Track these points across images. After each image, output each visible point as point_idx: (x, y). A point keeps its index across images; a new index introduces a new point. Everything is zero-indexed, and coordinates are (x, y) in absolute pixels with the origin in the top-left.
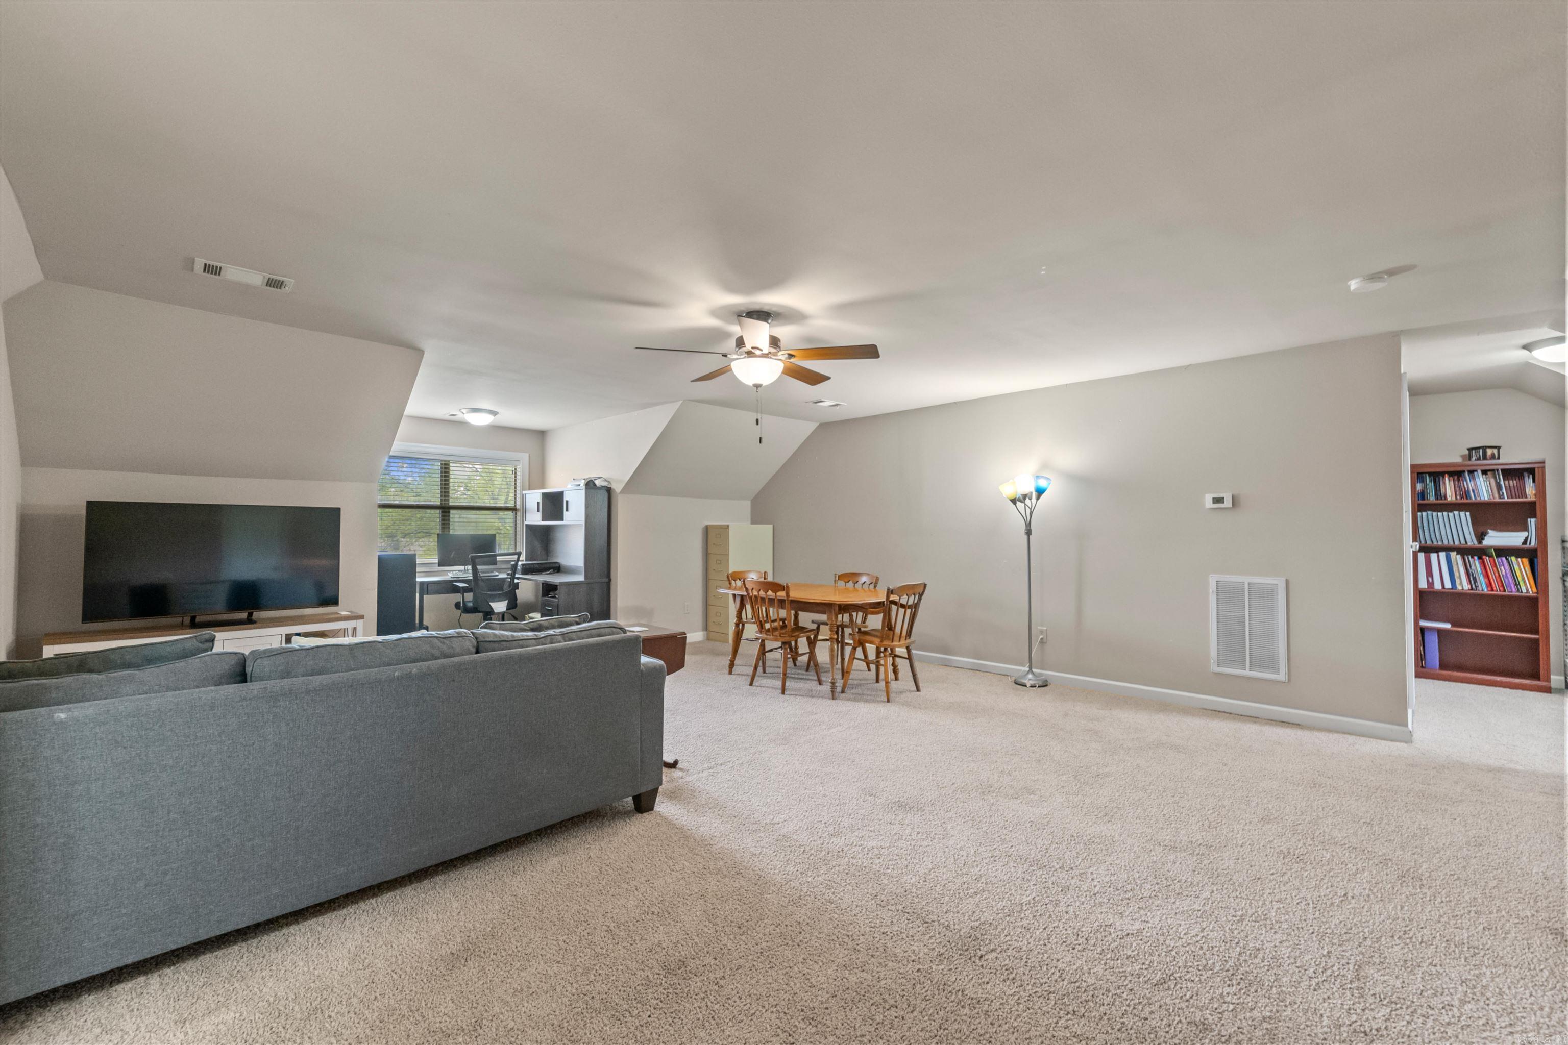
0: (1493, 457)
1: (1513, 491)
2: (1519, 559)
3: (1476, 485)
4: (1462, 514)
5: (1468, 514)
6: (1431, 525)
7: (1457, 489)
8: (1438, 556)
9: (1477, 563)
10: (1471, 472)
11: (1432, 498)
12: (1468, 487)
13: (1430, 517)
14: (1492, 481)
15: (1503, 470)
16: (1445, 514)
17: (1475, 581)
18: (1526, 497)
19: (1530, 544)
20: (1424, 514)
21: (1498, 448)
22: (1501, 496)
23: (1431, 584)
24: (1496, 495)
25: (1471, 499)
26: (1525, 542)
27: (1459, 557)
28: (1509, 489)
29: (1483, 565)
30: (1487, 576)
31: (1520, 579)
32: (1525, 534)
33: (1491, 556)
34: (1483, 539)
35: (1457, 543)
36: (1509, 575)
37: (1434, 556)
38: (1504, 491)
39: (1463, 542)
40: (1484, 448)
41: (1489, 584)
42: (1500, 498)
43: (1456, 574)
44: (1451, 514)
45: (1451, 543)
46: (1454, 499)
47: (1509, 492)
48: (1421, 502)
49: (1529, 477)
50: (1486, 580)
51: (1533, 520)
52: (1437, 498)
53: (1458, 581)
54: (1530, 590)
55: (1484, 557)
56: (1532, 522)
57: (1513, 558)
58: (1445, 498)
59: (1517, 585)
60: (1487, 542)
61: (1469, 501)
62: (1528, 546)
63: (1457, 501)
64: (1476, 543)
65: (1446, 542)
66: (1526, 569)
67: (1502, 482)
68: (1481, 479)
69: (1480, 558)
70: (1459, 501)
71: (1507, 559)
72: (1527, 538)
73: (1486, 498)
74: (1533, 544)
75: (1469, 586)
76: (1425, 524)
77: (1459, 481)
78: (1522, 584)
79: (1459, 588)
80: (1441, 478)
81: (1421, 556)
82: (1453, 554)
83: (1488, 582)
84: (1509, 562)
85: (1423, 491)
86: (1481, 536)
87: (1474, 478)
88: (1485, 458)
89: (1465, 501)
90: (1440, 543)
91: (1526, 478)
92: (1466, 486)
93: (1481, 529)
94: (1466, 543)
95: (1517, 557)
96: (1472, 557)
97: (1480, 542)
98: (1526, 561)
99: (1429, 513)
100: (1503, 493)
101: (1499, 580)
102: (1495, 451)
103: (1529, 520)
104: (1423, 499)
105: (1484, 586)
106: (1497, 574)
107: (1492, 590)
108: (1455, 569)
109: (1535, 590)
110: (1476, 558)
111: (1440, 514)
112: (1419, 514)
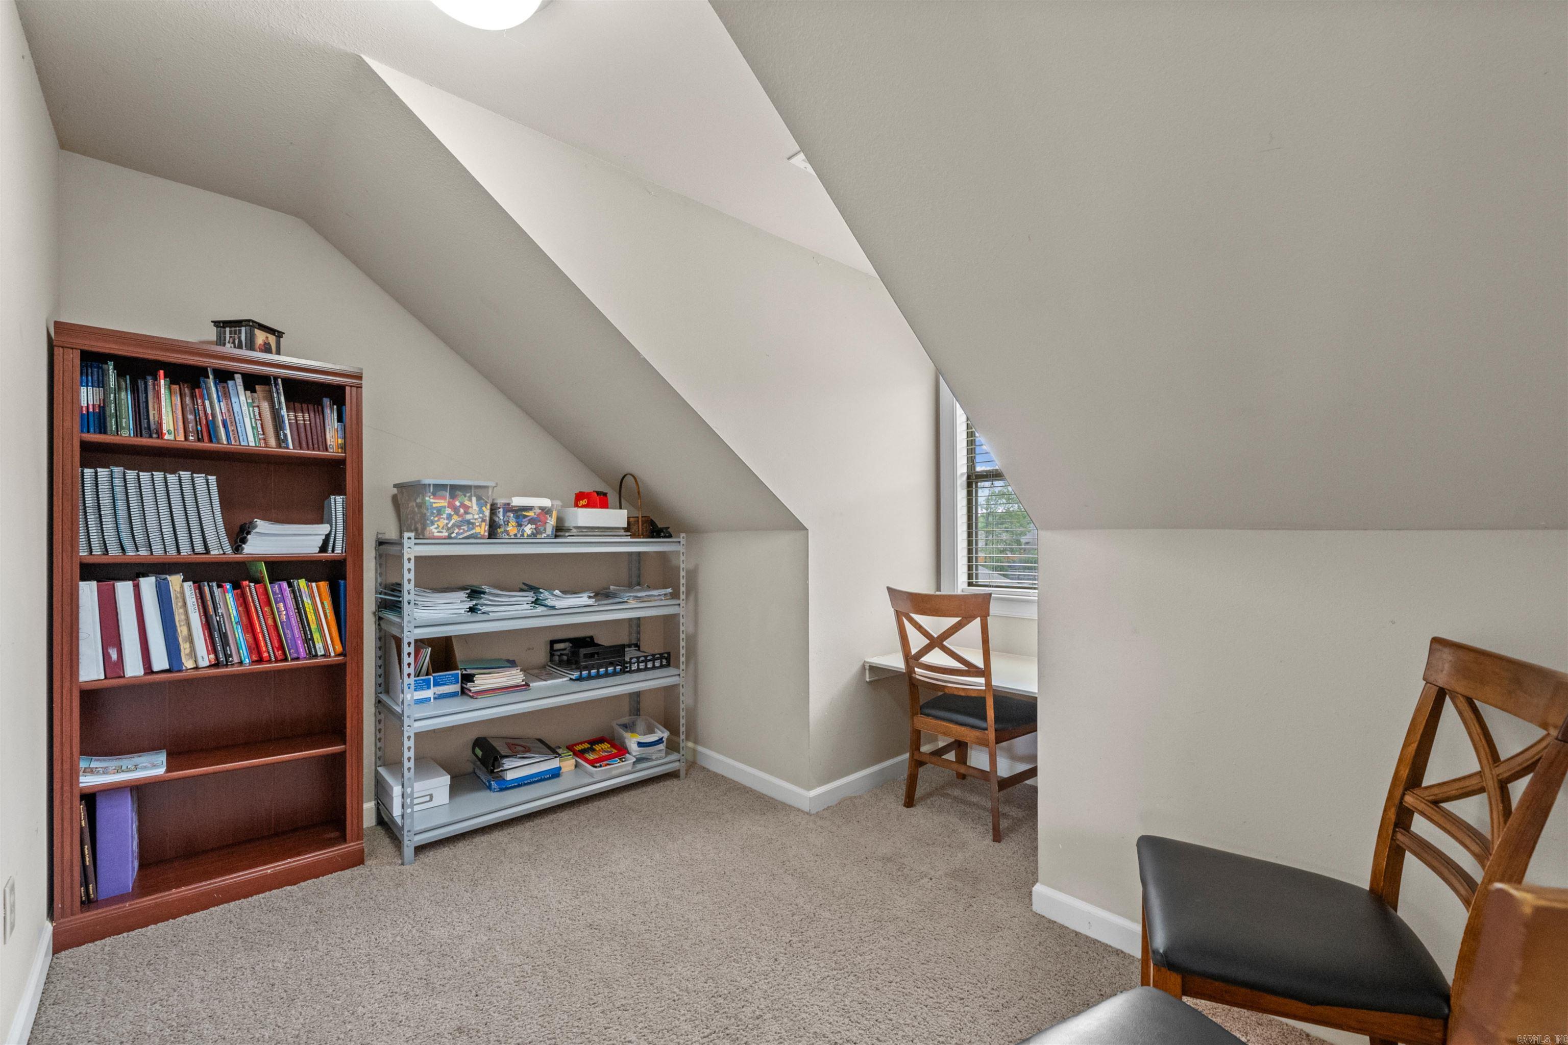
0: (267, 349)
1: (303, 435)
2: (314, 584)
3: (230, 410)
4: (200, 479)
5: (212, 479)
6: (121, 505)
7: (191, 417)
8: (137, 588)
9: (229, 597)
10: (224, 376)
11: (127, 434)
12: (214, 415)
13: (118, 482)
14: (265, 406)
15: (287, 382)
16: (158, 475)
17: (225, 643)
18: (327, 450)
19: (333, 551)
20: (103, 472)
21: (279, 334)
22: (281, 442)
23: (114, 667)
24: (272, 442)
25: (219, 441)
26: (323, 549)
27: (188, 586)
28: (295, 428)
29: (243, 601)
30: (250, 628)
31: (314, 627)
32: (324, 529)
33: (257, 581)
34: (244, 541)
35: (185, 550)
36: (294, 621)
37: (124, 590)
38: (288, 432)
39: (199, 548)
40: (253, 325)
41: (255, 647)
42: (279, 446)
43: (182, 631)
44: (172, 478)
45: (172, 551)
46: (181, 437)
47: (295, 433)
48: (94, 437)
49: (332, 410)
50: (249, 637)
51: (339, 499)
52: (139, 432)
53: (185, 647)
54: (331, 649)
55: (246, 583)
56: (337, 503)
57: (302, 583)
58: (160, 435)
59: (308, 640)
60: (255, 546)
61: (213, 446)
62: (329, 554)
63: (186, 444)
64: (228, 549)
65: (158, 550)
66: (325, 602)
67: (284, 412)
68: (242, 398)
69: (236, 586)
70: (193, 442)
71: (290, 585)
72: (328, 536)
73: (252, 444)
74: (338, 550)
75: (212, 656)
76: (105, 500)
77: (193, 397)
78: (316, 636)
79: (188, 664)
80: (150, 382)
81: (88, 591)
82: (175, 581)
83: (251, 640)
84: (293, 592)
85: (103, 408)
86: (239, 536)
87: (227, 395)
88: (251, 346)
89: (206, 445)
90: (143, 552)
91: (327, 411)
92: (209, 411)
93: (240, 518)
94: (207, 551)
95: (309, 580)
96: (219, 586)
97: (237, 549)
98: (324, 585)
99: (117, 470)
100: (285, 435)
101: (274, 634)
102: (272, 339)
103: (332, 497)
104: (102, 428)
105: (244, 652)
106: (270, 622)
107: (260, 660)
108: (179, 617)
109: (339, 648)
110: (228, 586)
111: (145, 476)
112: (88, 472)
